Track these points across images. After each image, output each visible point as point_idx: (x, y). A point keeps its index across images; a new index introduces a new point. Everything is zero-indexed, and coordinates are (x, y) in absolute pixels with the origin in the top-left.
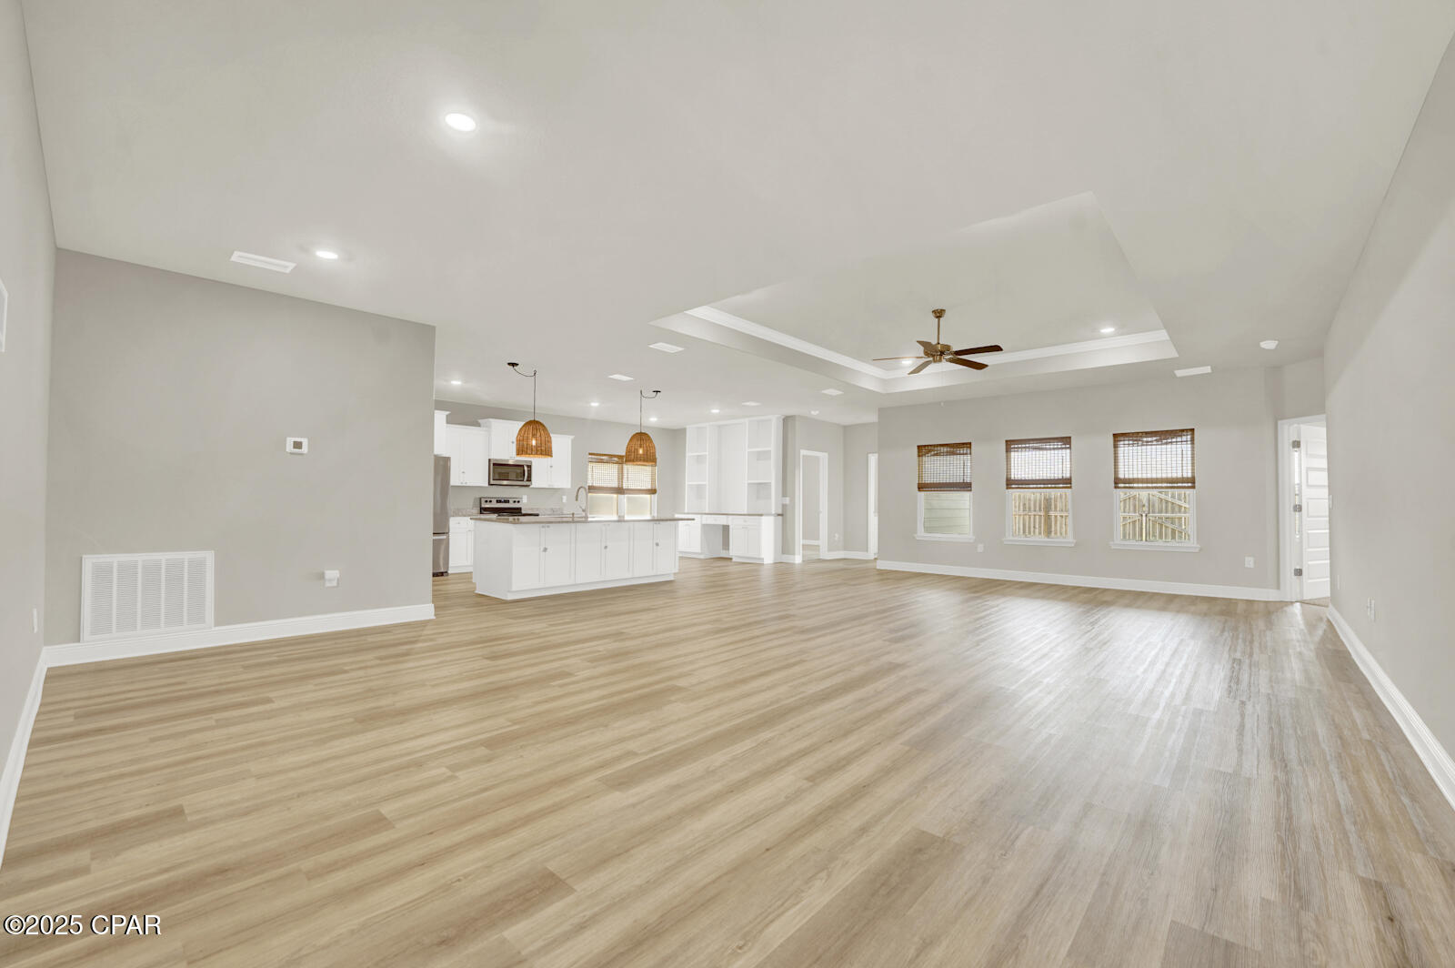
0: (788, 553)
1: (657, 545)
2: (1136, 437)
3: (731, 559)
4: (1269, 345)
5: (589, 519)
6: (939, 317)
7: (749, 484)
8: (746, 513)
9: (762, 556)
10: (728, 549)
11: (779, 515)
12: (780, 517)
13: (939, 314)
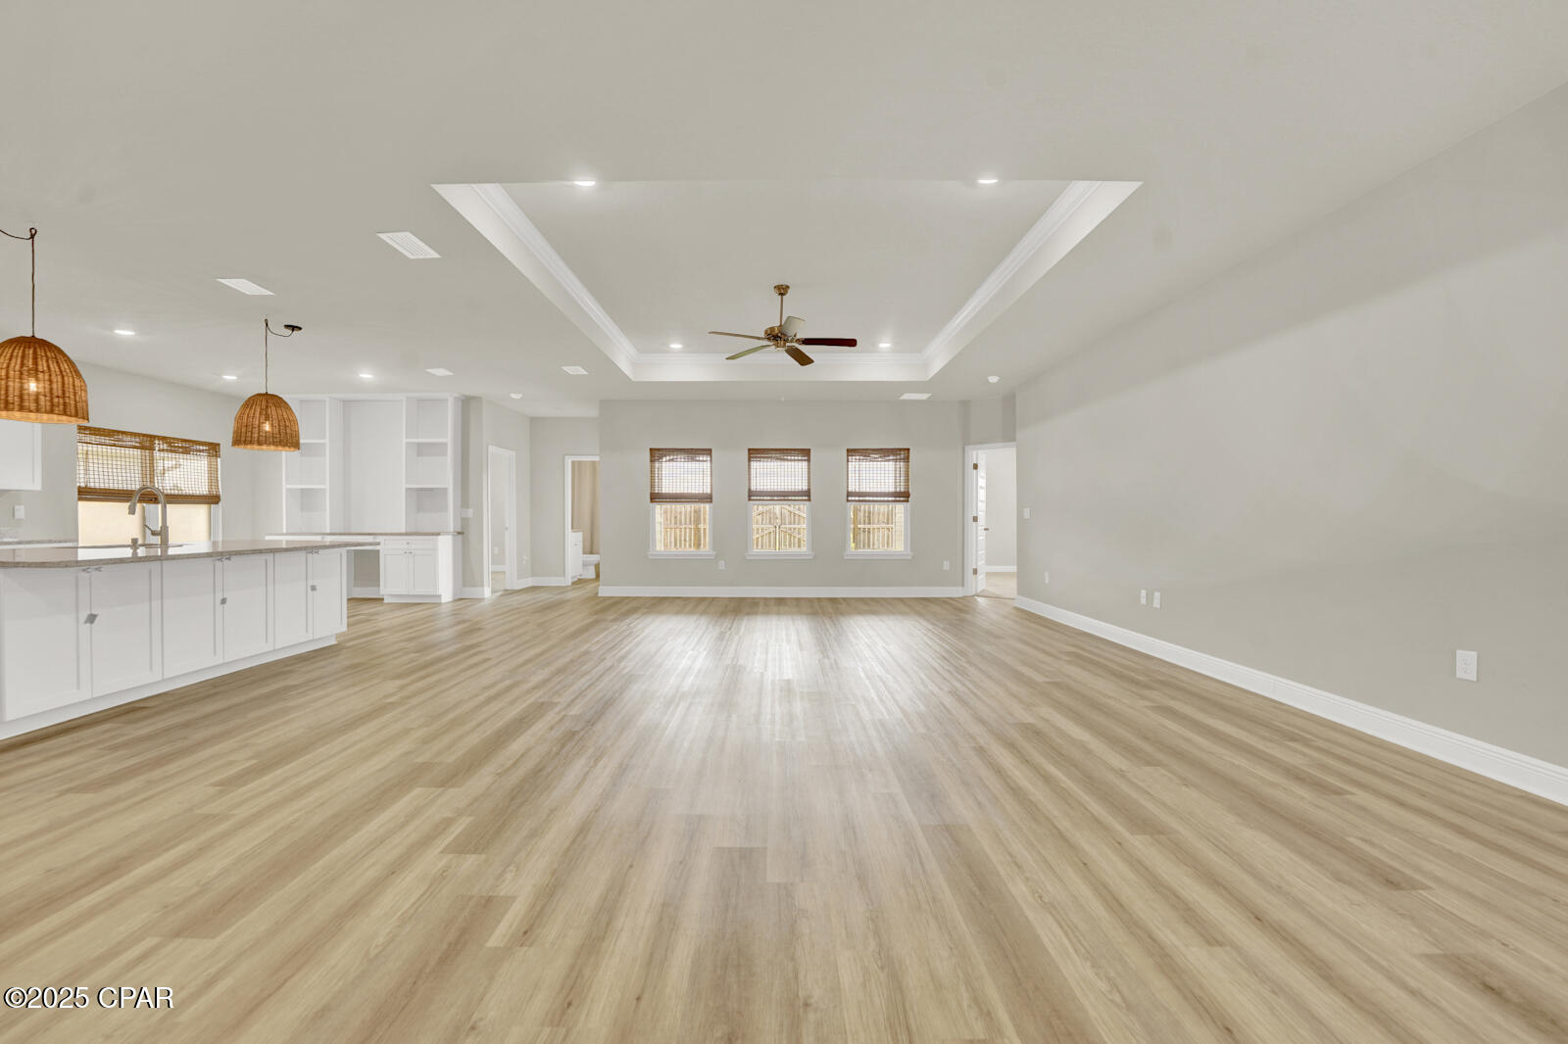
0: (474, 585)
1: (313, 588)
2: (864, 453)
3: (383, 599)
4: (993, 379)
5: (171, 552)
6: (782, 294)
7: (407, 489)
8: (403, 531)
9: (440, 592)
10: (379, 586)
11: (459, 533)
12: (460, 536)
13: (782, 290)
